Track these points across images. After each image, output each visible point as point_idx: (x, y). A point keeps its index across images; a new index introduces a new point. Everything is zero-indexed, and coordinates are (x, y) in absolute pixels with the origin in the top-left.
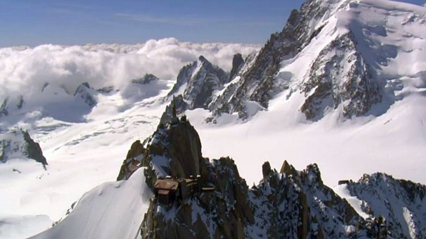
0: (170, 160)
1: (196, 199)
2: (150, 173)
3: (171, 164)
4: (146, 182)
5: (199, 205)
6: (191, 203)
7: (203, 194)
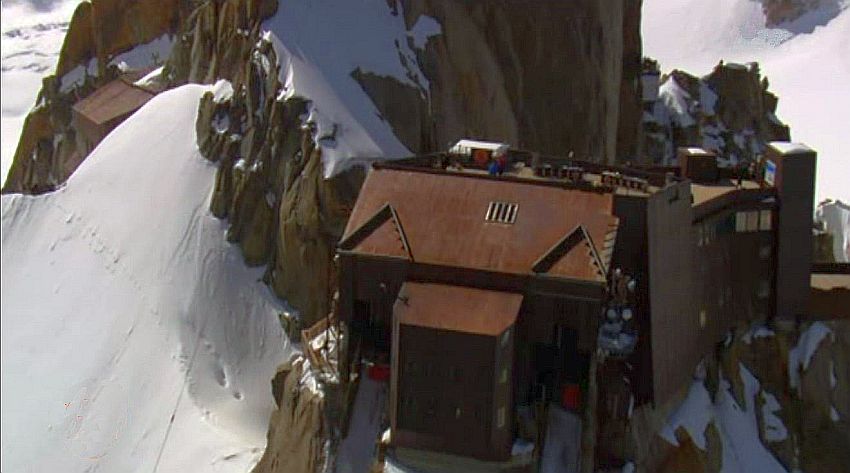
0: (426, 28)
1: (749, 381)
2: (261, 128)
3: (429, 60)
4: (221, 208)
5: (773, 448)
6: (710, 431)
7: (817, 333)
